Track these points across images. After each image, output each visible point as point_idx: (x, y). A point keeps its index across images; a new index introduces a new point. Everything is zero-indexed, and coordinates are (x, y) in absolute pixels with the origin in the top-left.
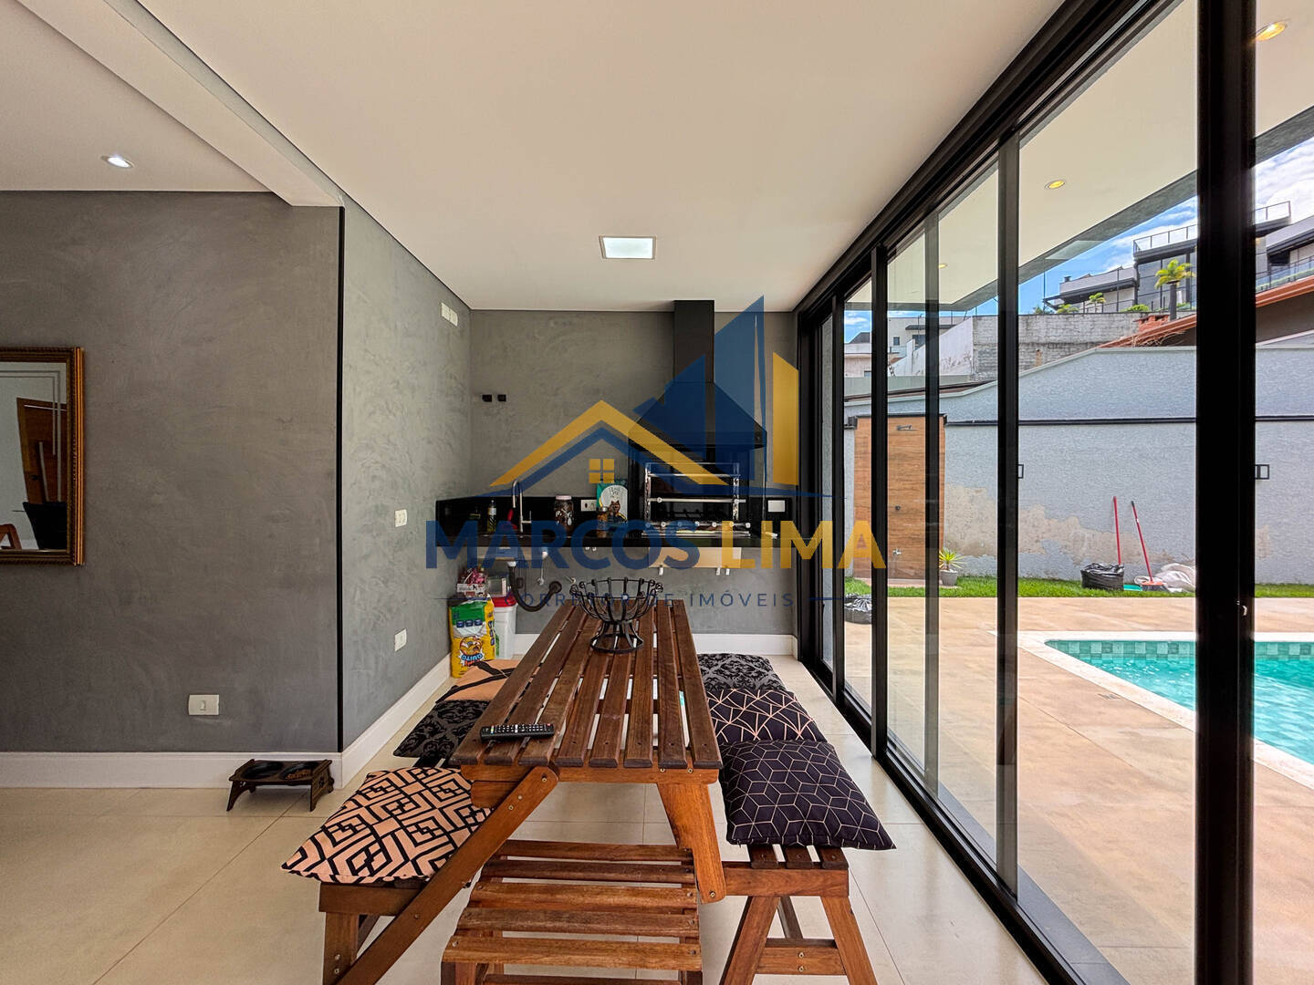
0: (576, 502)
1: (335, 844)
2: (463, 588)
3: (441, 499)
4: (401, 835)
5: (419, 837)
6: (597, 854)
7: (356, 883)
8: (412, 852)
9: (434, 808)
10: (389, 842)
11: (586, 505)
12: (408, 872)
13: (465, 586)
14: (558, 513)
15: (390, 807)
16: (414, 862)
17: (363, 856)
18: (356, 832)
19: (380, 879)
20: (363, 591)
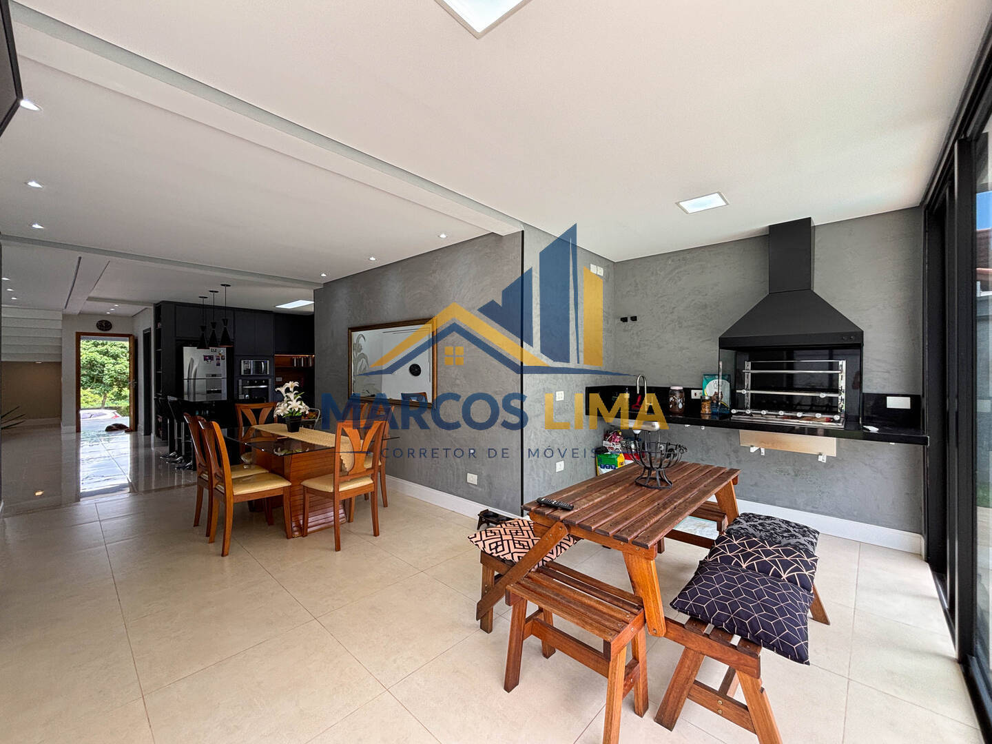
0: (686, 392)
1: (487, 536)
2: (606, 444)
3: (589, 386)
4: (511, 542)
5: (517, 546)
6: (594, 583)
7: (491, 555)
8: (513, 550)
9: (530, 538)
10: (505, 543)
11: (695, 394)
12: (509, 557)
13: (608, 443)
14: (671, 399)
15: (512, 532)
16: (512, 554)
17: (495, 545)
18: (495, 535)
19: (499, 556)
20: (535, 434)
